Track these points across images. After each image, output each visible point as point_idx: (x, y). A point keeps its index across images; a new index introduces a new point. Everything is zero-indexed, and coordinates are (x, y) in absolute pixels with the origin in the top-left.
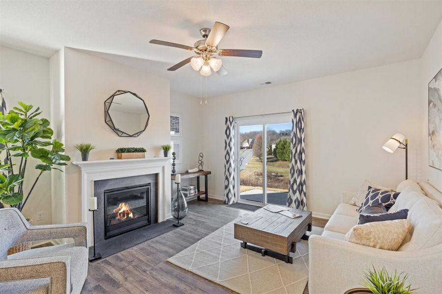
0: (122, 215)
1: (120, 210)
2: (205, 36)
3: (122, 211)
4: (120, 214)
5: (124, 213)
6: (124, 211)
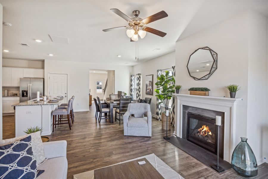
0: (204, 133)
1: (203, 129)
2: (137, 15)
3: (204, 130)
4: (203, 132)
5: (205, 131)
6: (205, 130)
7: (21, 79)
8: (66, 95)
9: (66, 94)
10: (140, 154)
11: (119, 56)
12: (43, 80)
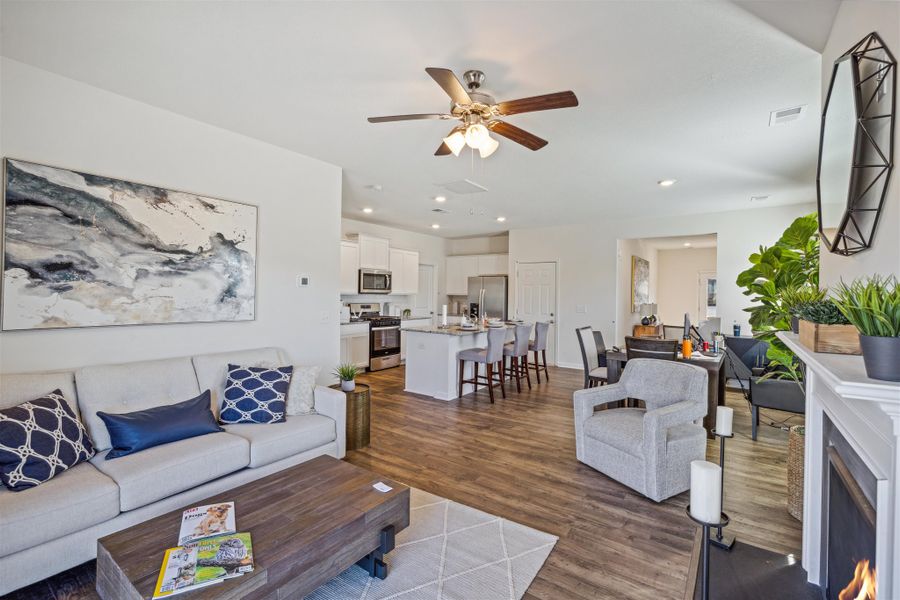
2: (473, 85)
7: (471, 280)
8: (552, 318)
9: (552, 315)
10: (523, 516)
11: (667, 183)
12: (504, 279)
